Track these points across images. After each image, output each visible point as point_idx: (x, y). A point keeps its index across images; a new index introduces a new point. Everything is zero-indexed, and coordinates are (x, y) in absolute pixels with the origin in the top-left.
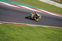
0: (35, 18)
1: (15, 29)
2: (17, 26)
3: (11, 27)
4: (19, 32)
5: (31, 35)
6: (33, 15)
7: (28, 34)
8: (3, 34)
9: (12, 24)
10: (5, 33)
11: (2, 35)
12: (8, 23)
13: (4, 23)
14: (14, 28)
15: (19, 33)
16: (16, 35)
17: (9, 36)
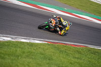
0: (58, 29)
1: (69, 52)
2: (72, 47)
3: (62, 50)
4: (76, 58)
5: (95, 64)
6: (54, 22)
7: (89, 61)
8: (49, 59)
9: (64, 44)
10: (52, 59)
11: (48, 61)
12: (57, 43)
13: (51, 42)
14: (67, 51)
15: (76, 60)
16: (71, 63)
17: (59, 64)
